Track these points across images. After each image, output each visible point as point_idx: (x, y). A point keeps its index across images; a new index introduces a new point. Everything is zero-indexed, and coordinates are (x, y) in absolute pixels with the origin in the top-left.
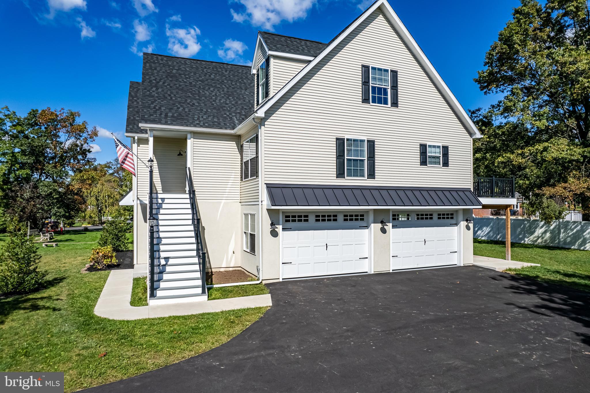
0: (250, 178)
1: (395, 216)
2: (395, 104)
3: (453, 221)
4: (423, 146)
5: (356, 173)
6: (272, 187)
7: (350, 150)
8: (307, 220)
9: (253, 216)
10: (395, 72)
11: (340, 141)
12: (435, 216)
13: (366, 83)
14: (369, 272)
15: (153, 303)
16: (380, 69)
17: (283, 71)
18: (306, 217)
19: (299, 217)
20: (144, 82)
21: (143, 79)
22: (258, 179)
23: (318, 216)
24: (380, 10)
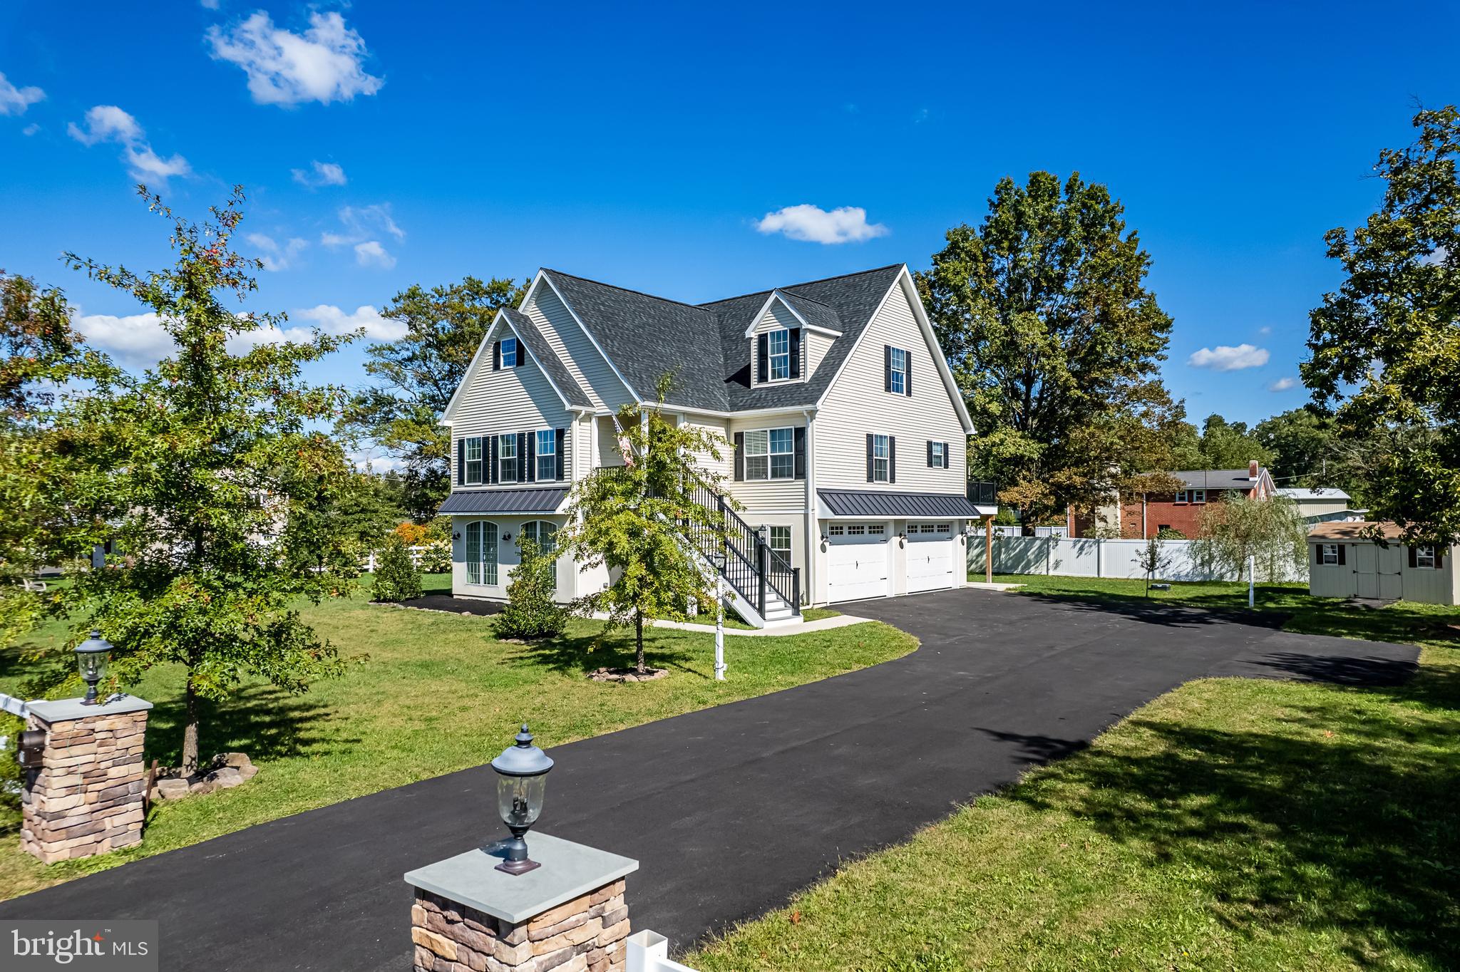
0: (769, 480)
1: (913, 528)
2: (909, 393)
3: (947, 535)
4: (930, 444)
5: (881, 477)
6: (822, 493)
7: (876, 448)
8: (842, 533)
9: (780, 529)
10: (909, 354)
11: (870, 437)
12: (936, 529)
13: (887, 367)
14: (888, 596)
15: (767, 625)
16: (898, 350)
17: (815, 349)
18: (841, 528)
19: (837, 528)
20: (588, 327)
21: (583, 321)
22: (801, 482)
23: (850, 528)
24: (900, 282)
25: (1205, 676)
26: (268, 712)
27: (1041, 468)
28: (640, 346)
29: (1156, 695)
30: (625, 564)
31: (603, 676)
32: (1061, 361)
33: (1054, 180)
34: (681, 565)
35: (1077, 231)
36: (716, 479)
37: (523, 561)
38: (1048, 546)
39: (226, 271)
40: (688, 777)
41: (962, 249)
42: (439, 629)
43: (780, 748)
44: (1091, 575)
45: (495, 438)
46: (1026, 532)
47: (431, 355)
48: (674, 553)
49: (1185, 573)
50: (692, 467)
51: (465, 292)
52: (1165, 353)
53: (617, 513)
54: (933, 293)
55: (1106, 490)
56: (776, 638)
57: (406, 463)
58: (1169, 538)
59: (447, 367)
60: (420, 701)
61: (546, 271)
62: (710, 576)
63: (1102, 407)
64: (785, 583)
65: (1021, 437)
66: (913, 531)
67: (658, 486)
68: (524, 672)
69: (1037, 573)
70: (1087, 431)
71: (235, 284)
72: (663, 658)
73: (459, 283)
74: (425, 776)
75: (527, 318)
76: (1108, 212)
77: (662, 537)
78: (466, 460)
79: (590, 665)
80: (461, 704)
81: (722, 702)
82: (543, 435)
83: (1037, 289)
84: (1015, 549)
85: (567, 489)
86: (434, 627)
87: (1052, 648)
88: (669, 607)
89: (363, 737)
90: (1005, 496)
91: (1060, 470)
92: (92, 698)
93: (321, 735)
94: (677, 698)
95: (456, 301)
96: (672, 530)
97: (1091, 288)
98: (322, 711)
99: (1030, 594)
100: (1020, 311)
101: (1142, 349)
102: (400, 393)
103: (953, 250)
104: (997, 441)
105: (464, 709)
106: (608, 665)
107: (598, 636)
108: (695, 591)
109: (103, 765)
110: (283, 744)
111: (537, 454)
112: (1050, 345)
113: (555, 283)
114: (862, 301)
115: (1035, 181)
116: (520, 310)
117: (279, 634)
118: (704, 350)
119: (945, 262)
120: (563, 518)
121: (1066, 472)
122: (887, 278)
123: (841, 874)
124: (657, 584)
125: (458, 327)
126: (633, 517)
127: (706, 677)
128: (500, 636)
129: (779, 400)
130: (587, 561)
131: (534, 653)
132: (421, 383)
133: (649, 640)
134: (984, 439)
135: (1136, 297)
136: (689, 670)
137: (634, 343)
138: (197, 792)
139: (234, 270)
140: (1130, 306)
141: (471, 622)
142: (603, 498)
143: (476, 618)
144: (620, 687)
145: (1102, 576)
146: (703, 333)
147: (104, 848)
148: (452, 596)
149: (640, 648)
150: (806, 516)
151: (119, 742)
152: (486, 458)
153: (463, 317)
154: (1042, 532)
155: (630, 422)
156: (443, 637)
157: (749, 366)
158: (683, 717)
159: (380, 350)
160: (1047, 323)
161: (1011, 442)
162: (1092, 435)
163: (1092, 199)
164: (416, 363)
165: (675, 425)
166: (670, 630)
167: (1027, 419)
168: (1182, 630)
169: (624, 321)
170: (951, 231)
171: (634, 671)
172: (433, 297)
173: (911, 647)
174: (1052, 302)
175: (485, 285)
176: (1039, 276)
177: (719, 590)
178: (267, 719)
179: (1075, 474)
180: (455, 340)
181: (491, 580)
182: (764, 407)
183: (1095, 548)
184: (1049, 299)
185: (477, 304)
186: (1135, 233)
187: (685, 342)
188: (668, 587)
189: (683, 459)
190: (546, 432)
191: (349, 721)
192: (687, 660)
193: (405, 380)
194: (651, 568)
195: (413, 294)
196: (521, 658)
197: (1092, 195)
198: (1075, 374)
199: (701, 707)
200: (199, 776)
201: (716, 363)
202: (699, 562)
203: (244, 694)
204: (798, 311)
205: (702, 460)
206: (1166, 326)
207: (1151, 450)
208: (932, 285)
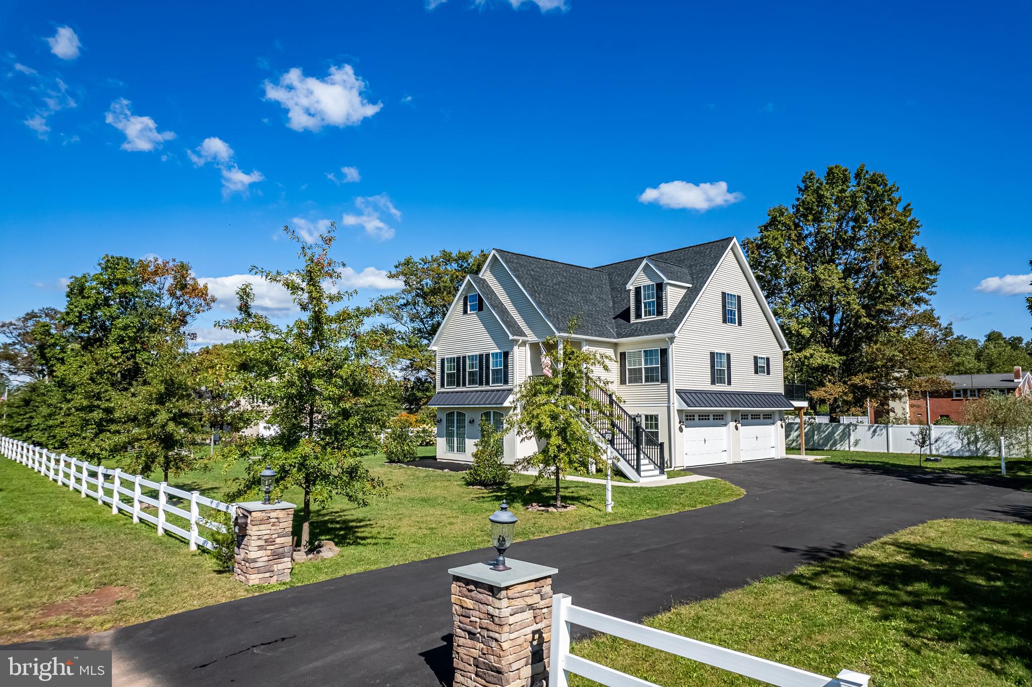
0: (643, 384)
1: (745, 416)
2: (740, 324)
3: (770, 421)
4: (756, 358)
5: (721, 381)
6: (679, 392)
7: (717, 362)
8: (694, 419)
9: (651, 416)
10: (739, 297)
11: (712, 354)
12: (762, 417)
13: (724, 306)
14: (728, 463)
15: (642, 480)
16: (731, 295)
17: (673, 296)
18: (694, 416)
19: (690, 416)
20: (523, 286)
21: (520, 282)
22: (665, 385)
23: (699, 416)
24: (732, 249)
25: (946, 517)
26: (338, 522)
27: (842, 374)
28: (557, 297)
29: (904, 527)
30: (548, 436)
31: (535, 508)
32: (853, 298)
33: (846, 170)
34: (583, 437)
35: (863, 205)
36: (606, 383)
37: (483, 436)
38: (849, 430)
39: (326, 269)
40: (587, 562)
41: (779, 222)
42: (430, 480)
43: (644, 549)
44: (882, 451)
45: (464, 358)
46: (833, 420)
47: (418, 301)
48: (579, 430)
49: (956, 450)
50: (591, 375)
51: (441, 260)
52: (934, 289)
53: (544, 405)
54: (760, 253)
55: (892, 389)
56: (648, 488)
57: (403, 373)
58: (943, 424)
59: (429, 310)
60: (425, 519)
61: (497, 250)
62: (603, 445)
63: (886, 329)
64: (654, 452)
65: (826, 352)
66: (745, 419)
67: (569, 388)
68: (486, 505)
69: (842, 449)
70: (875, 347)
71: (331, 277)
72: (573, 499)
73: (437, 254)
74: (434, 556)
75: (484, 281)
76: (886, 192)
77: (572, 420)
78: (446, 371)
79: (527, 502)
80: (449, 520)
81: (610, 523)
82: (495, 355)
83: (835, 246)
84: (825, 432)
85: (511, 390)
86: (427, 478)
87: (838, 497)
88: (576, 465)
89: (395, 537)
90: (816, 394)
91: (855, 375)
92: (268, 500)
93: (369, 535)
94: (581, 521)
95: (435, 265)
96: (577, 416)
97: (875, 246)
98: (368, 523)
99: (832, 463)
100: (823, 263)
101: (914, 287)
102: (399, 327)
103: (773, 223)
104: (808, 355)
105: (451, 524)
106: (538, 502)
107: (531, 485)
108: (593, 455)
109: (274, 536)
110: (349, 539)
111: (491, 368)
112: (845, 286)
113: (502, 258)
114: (706, 263)
115: (830, 172)
116: (480, 276)
117: (352, 473)
118: (599, 298)
119: (768, 231)
120: (509, 408)
121: (860, 376)
122: (722, 246)
123: (673, 610)
124: (568, 450)
125: (436, 283)
126: (553, 407)
127: (600, 510)
128: (469, 484)
129: (649, 330)
130: (524, 436)
131: (491, 495)
132: (412, 320)
133: (564, 488)
134: (798, 354)
135: (909, 251)
136: (590, 506)
137: (553, 295)
138: (311, 559)
139: (330, 268)
140: (905, 257)
141: (450, 476)
142: (535, 395)
143: (453, 473)
144: (545, 515)
145: (891, 451)
146: (598, 287)
147: (273, 581)
148: (436, 459)
149: (558, 491)
150: (669, 408)
151: (281, 524)
152: (458, 370)
153: (440, 277)
154: (845, 420)
155: (551, 347)
156: (433, 484)
157: (629, 308)
158: (584, 531)
159: (386, 299)
160: (844, 272)
161: (819, 356)
162: (879, 350)
163: (874, 182)
164: (409, 307)
165: (580, 349)
166: (578, 482)
167: (831, 339)
168: (940, 488)
169: (547, 281)
170: (771, 209)
171: (555, 506)
172: (420, 264)
173: (739, 495)
174: (847, 256)
175: (454, 255)
176: (836, 238)
177: (608, 455)
178: (338, 526)
179: (867, 378)
180: (434, 292)
181: (461, 449)
182: (639, 335)
183: (884, 431)
184: (844, 254)
185: (449, 268)
186: (909, 205)
187: (587, 293)
188: (576, 453)
189: (585, 371)
190: (497, 353)
191: (385, 528)
192: (589, 500)
193: (402, 319)
194: (565, 440)
195: (408, 262)
196: (483, 497)
197: (873, 181)
198: (864, 307)
199: (597, 526)
200: (310, 551)
201: (609, 306)
202: (595, 437)
203: (322, 512)
204: (661, 271)
205: (597, 372)
206: (936, 269)
207: (925, 360)
208: (759, 247)
